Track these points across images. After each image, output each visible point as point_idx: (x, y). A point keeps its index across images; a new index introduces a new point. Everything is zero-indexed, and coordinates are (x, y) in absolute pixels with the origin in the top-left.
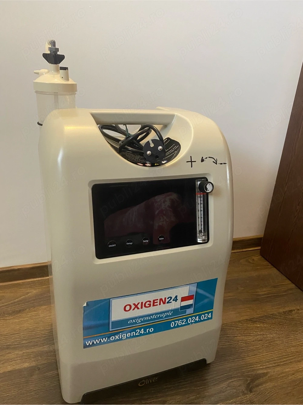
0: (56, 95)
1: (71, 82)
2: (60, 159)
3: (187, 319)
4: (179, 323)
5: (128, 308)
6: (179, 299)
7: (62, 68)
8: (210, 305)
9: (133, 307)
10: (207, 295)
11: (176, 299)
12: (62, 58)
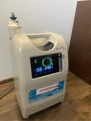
0: (15, 30)
1: (19, 26)
2: (20, 50)
3: (56, 92)
4: (55, 93)
5: (41, 91)
6: (55, 87)
7: (16, 22)
8: (63, 88)
9: (42, 90)
10: (62, 85)
11: (54, 87)
12: (16, 18)
